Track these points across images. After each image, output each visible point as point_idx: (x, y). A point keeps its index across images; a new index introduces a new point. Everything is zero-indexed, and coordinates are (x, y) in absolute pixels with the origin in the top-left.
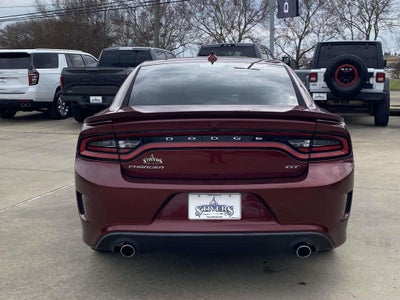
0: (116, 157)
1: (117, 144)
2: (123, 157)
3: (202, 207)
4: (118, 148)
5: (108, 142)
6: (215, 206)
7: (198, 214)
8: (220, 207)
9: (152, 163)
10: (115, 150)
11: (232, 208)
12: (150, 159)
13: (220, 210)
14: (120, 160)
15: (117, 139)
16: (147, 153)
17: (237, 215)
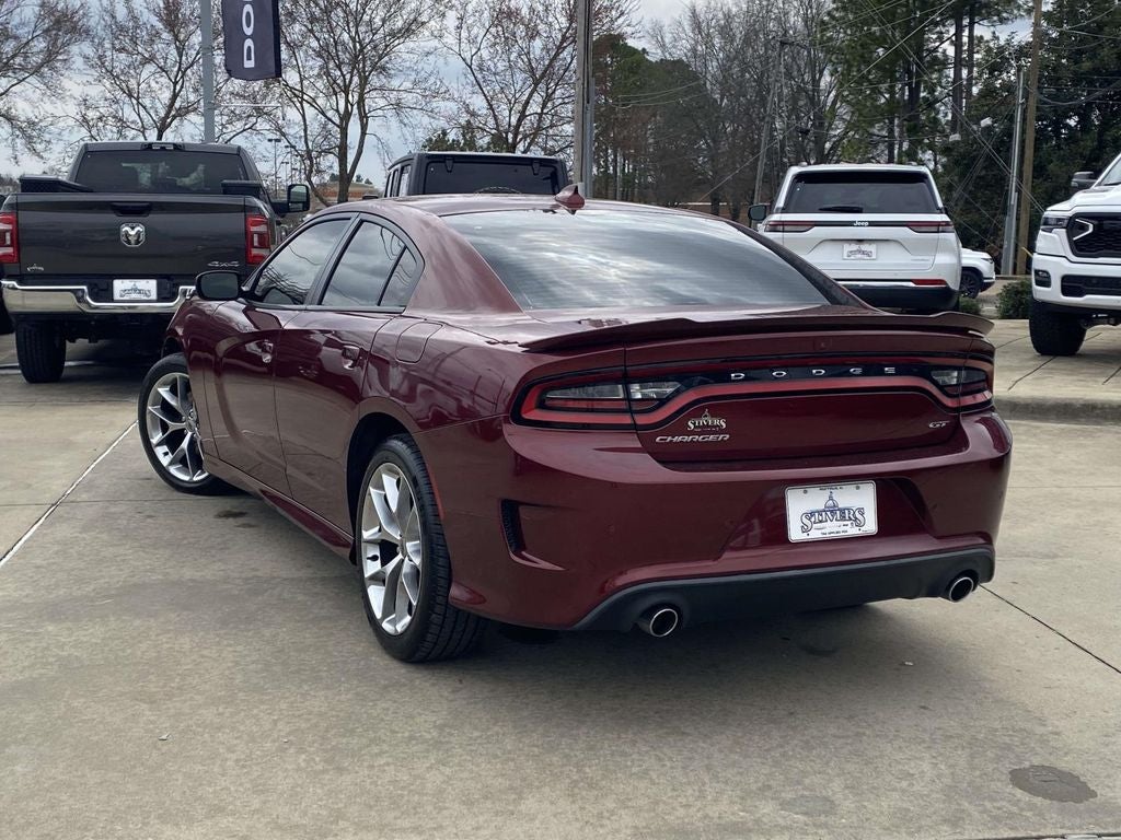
0: (626, 419)
1: (627, 391)
2: (641, 420)
3: (812, 514)
4: (628, 398)
5: (607, 388)
6: (833, 511)
7: (805, 530)
8: (842, 511)
9: (705, 430)
10: (624, 406)
11: (861, 511)
12: (703, 421)
13: (843, 518)
14: (634, 427)
15: (627, 380)
16: (694, 409)
17: (871, 525)
